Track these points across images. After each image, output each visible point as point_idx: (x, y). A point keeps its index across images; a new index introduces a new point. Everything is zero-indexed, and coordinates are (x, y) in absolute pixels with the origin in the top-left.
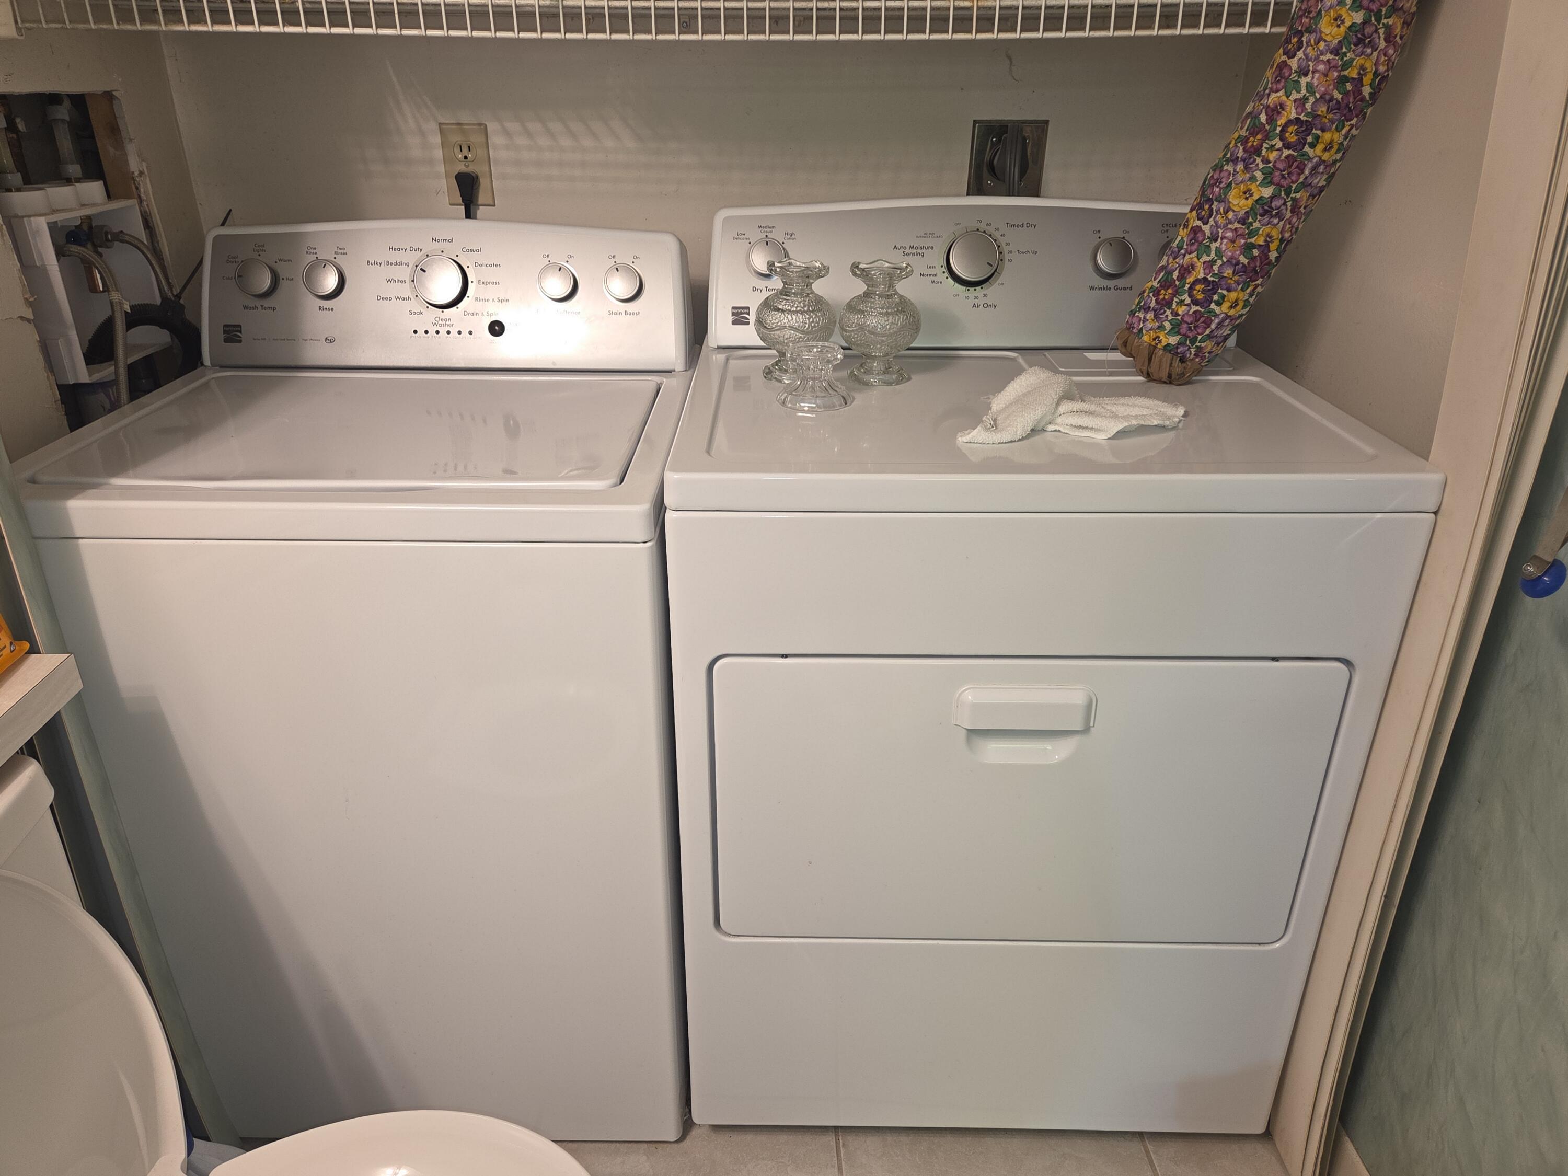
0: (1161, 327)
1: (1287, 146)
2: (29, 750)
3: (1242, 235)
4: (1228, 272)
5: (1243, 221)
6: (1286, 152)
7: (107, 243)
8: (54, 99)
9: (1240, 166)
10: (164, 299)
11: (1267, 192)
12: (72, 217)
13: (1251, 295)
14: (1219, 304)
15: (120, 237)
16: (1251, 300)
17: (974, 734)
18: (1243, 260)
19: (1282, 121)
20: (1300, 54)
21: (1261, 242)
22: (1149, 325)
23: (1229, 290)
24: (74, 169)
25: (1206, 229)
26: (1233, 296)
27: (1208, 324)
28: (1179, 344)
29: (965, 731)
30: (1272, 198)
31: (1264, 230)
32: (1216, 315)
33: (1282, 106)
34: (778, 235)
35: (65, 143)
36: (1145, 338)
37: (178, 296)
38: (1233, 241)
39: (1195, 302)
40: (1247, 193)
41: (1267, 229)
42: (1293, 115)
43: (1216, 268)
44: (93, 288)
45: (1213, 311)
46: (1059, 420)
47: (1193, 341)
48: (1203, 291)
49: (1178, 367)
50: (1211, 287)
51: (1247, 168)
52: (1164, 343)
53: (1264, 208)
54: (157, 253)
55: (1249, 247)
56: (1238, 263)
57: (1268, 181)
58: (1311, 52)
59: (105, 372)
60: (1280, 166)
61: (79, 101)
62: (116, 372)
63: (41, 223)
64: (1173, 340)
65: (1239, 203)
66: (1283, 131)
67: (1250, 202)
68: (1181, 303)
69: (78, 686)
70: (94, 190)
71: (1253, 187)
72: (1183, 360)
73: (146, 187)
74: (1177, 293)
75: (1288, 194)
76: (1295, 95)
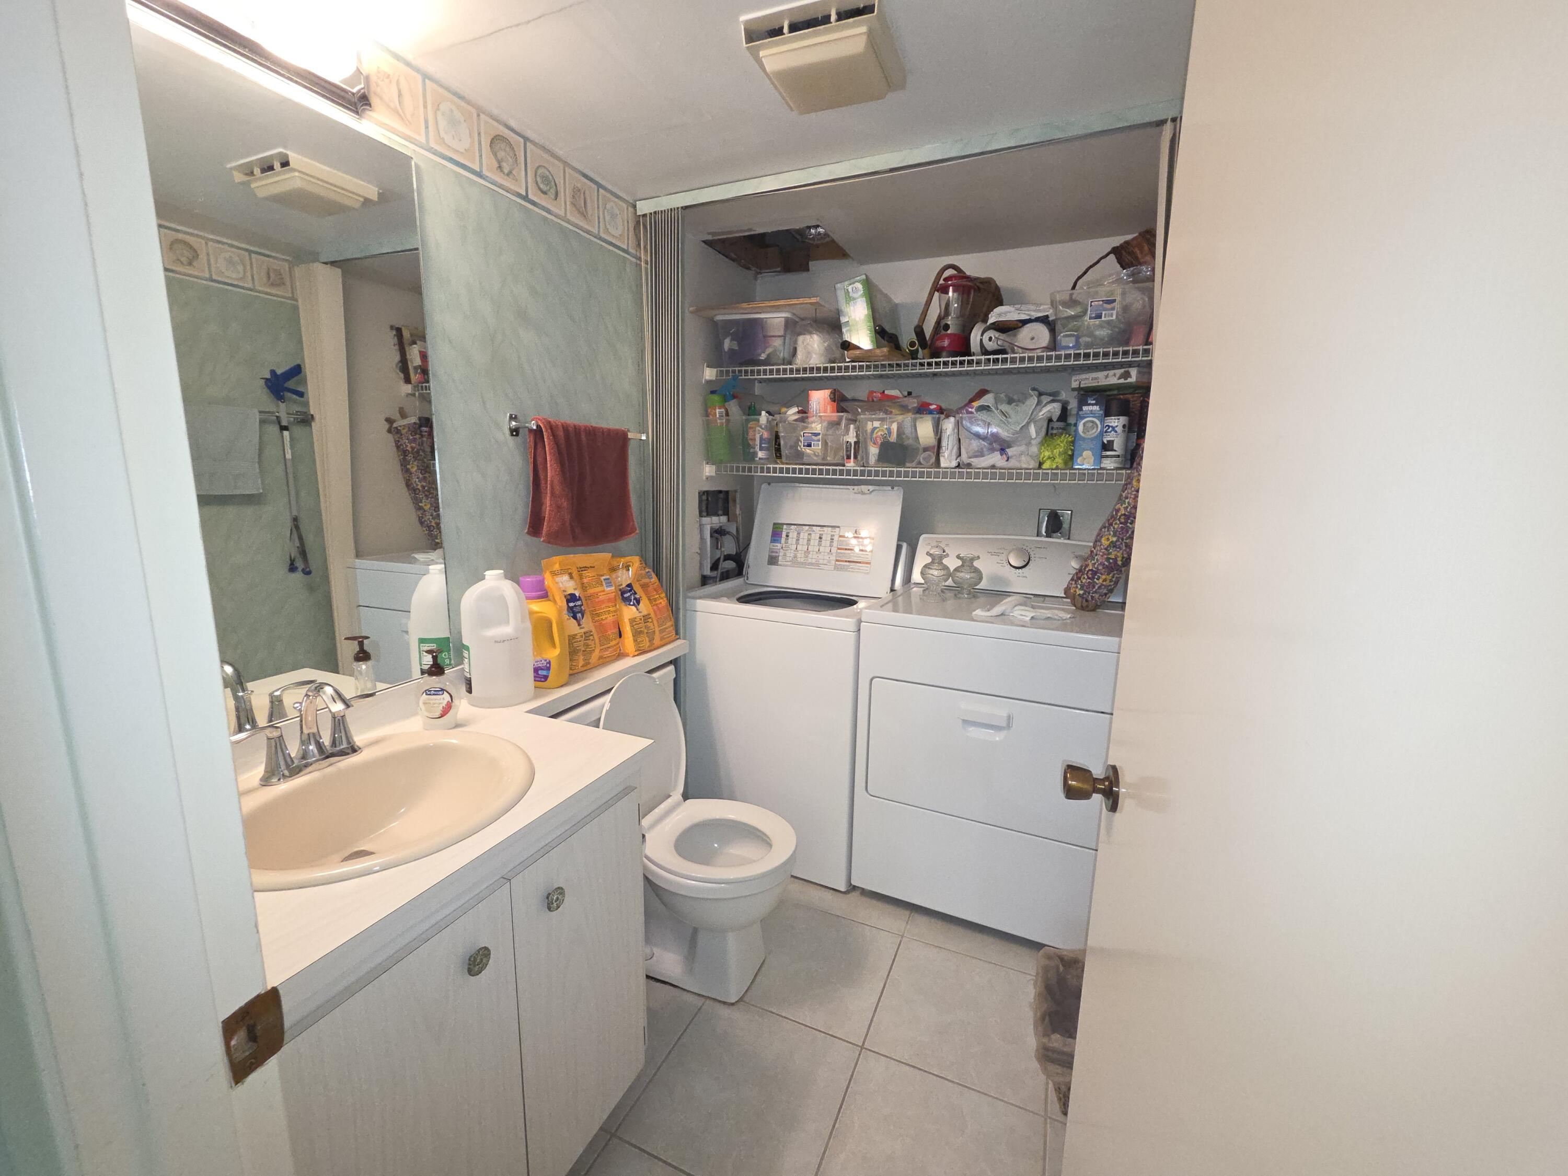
0: (1077, 587)
1: (1121, 523)
2: (671, 662)
3: (1105, 554)
4: (1100, 568)
5: (1106, 549)
6: (1121, 525)
7: (725, 535)
8: (720, 492)
9: (1106, 529)
10: (737, 553)
11: (1115, 539)
12: (717, 526)
13: (1113, 577)
14: (1098, 579)
15: (729, 533)
16: (1114, 579)
17: (965, 722)
18: (1106, 563)
19: (1119, 514)
20: (1126, 492)
21: (1113, 557)
22: (1073, 586)
23: (1102, 574)
24: (720, 512)
25: (1095, 551)
26: (1104, 577)
27: (1094, 587)
28: (1083, 594)
29: (961, 721)
30: (1116, 541)
31: (1114, 553)
32: (1097, 584)
33: (1120, 509)
34: (943, 545)
35: (720, 504)
36: (1072, 591)
37: (741, 553)
38: (1102, 556)
39: (1089, 578)
40: (1108, 539)
41: (1115, 552)
42: (1123, 512)
43: (1096, 566)
44: (717, 548)
45: (1095, 582)
46: (1015, 612)
47: (1089, 593)
48: (1091, 574)
49: (1085, 604)
50: (1095, 573)
51: (1108, 530)
52: (1078, 593)
53: (1113, 545)
54: (738, 538)
55: (1108, 559)
56: (1104, 564)
57: (1114, 535)
58: (1130, 491)
59: (714, 574)
60: (1119, 530)
61: (727, 493)
62: (717, 574)
63: (708, 527)
64: (1081, 592)
65: (1105, 542)
66: (1120, 517)
67: (1109, 542)
68: (1084, 578)
69: (687, 651)
70: (724, 519)
71: (1110, 537)
72: (1087, 601)
73: (740, 519)
74: (1083, 574)
75: (1123, 540)
76: (1124, 506)
